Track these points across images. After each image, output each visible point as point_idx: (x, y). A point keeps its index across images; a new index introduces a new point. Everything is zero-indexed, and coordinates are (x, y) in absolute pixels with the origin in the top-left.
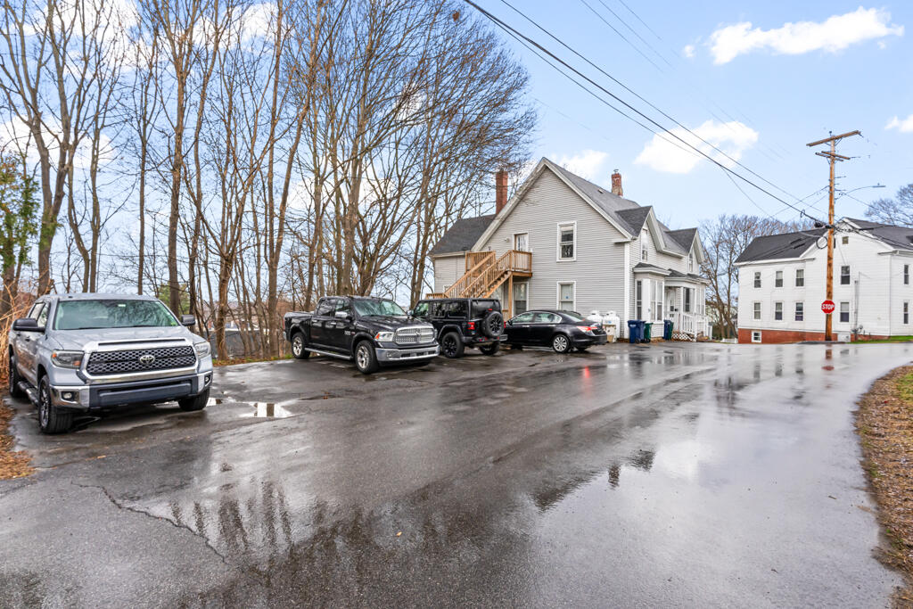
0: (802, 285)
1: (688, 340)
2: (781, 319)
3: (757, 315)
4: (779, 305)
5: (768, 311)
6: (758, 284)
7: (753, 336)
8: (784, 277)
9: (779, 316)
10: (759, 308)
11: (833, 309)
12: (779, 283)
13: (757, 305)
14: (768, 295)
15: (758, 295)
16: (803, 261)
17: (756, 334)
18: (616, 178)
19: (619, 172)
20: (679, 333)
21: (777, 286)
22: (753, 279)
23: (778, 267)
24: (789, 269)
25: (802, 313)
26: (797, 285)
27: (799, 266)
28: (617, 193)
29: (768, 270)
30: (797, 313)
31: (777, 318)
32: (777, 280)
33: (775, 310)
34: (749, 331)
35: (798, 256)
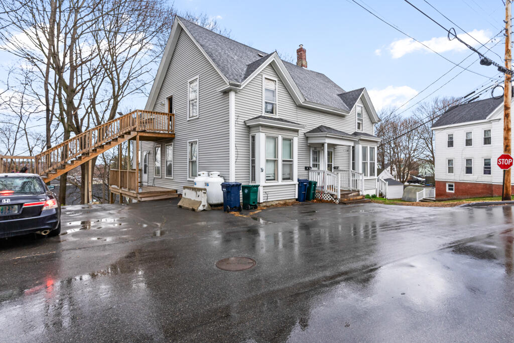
0: (490, 143)
1: (331, 202)
2: (471, 173)
3: (451, 170)
4: (469, 161)
5: (459, 166)
6: (451, 144)
7: (447, 187)
8: (473, 137)
9: (469, 170)
10: (452, 164)
11: (511, 164)
12: (469, 142)
13: (450, 162)
14: (459, 153)
15: (451, 153)
16: (490, 122)
17: (449, 186)
18: (301, 52)
19: (303, 47)
20: (323, 193)
21: (467, 145)
22: (446, 140)
23: (468, 129)
24: (477, 131)
25: (490, 168)
26: (485, 143)
27: (486, 127)
28: (300, 64)
29: (459, 133)
30: (485, 168)
31: (467, 172)
32: (467, 140)
33: (465, 165)
34: (445, 183)
35: (485, 119)
